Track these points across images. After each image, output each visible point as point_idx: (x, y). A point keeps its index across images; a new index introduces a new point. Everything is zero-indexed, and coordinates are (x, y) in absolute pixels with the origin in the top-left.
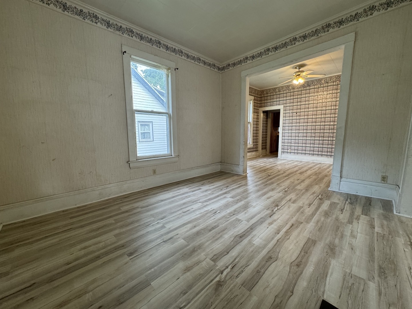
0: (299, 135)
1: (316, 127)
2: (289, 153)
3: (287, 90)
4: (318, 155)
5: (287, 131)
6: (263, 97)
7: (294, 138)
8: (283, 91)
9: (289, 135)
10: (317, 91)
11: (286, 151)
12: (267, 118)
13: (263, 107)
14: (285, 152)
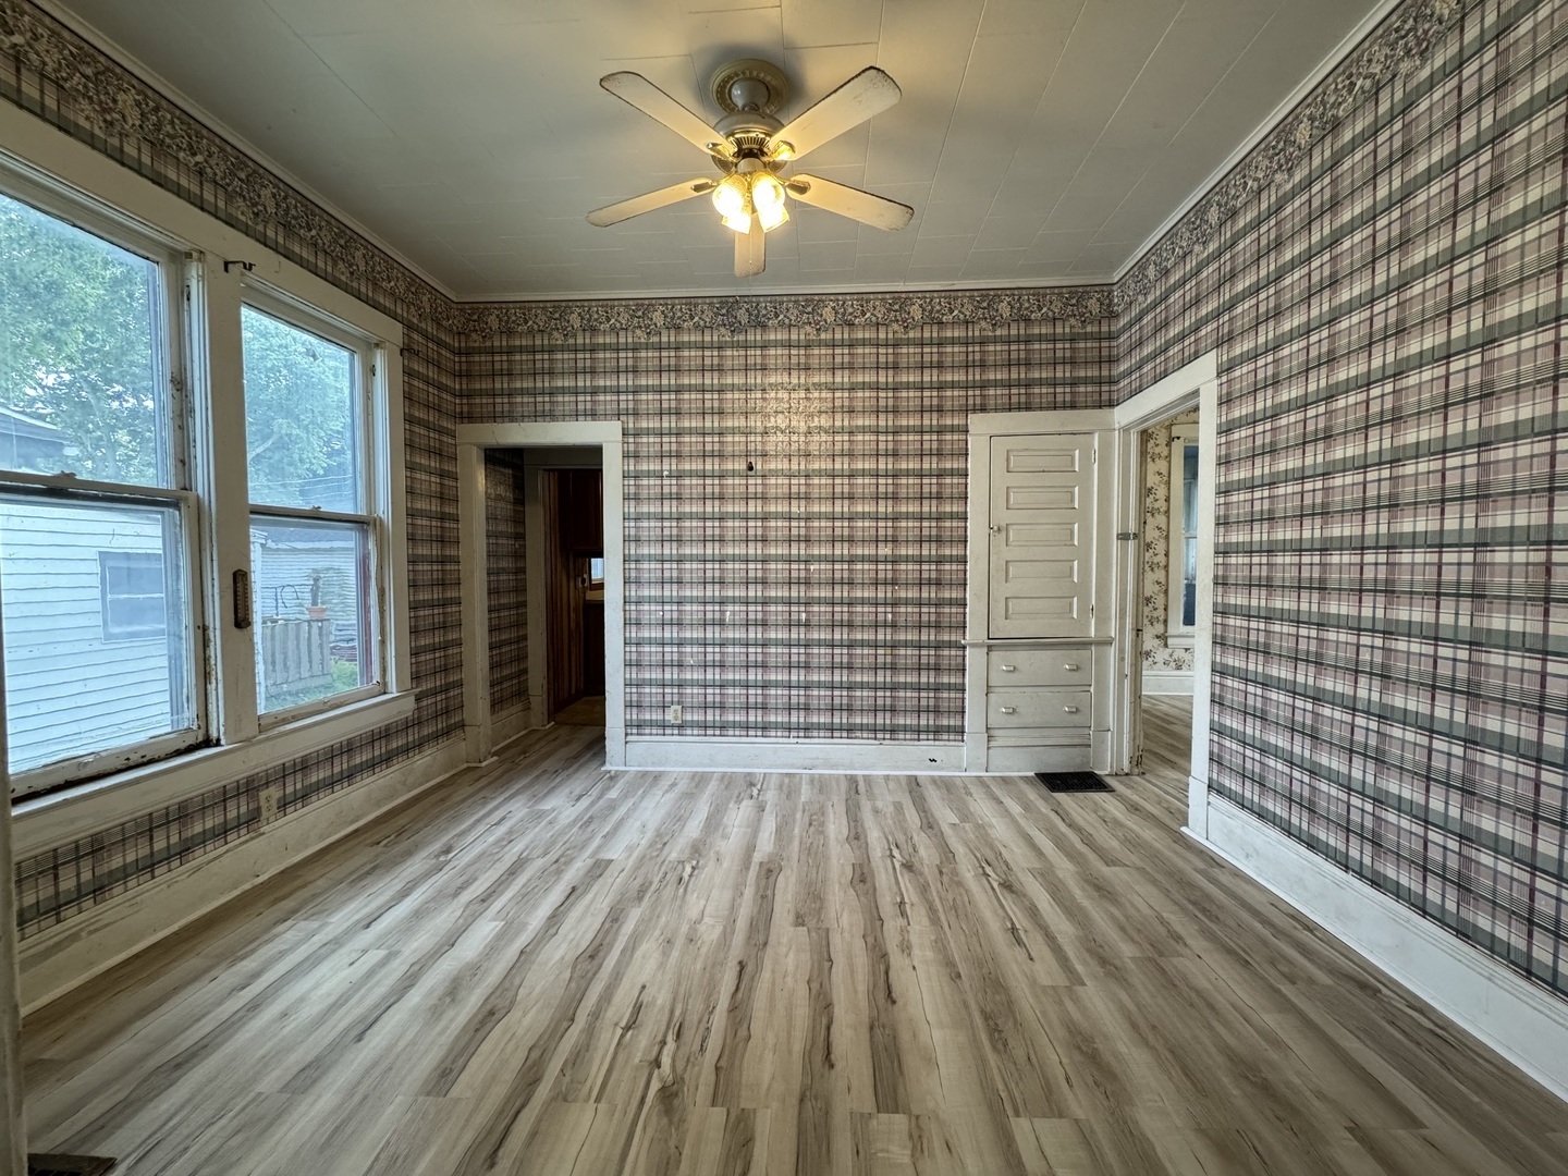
0: (722, 612)
1: (812, 567)
2: (673, 726)
3: (638, 332)
4: (831, 729)
5: (655, 592)
6: (480, 351)
7: (697, 634)
8: (613, 328)
9: (667, 616)
10: (802, 360)
11: (656, 716)
12: (519, 501)
13: (482, 419)
14: (652, 724)
